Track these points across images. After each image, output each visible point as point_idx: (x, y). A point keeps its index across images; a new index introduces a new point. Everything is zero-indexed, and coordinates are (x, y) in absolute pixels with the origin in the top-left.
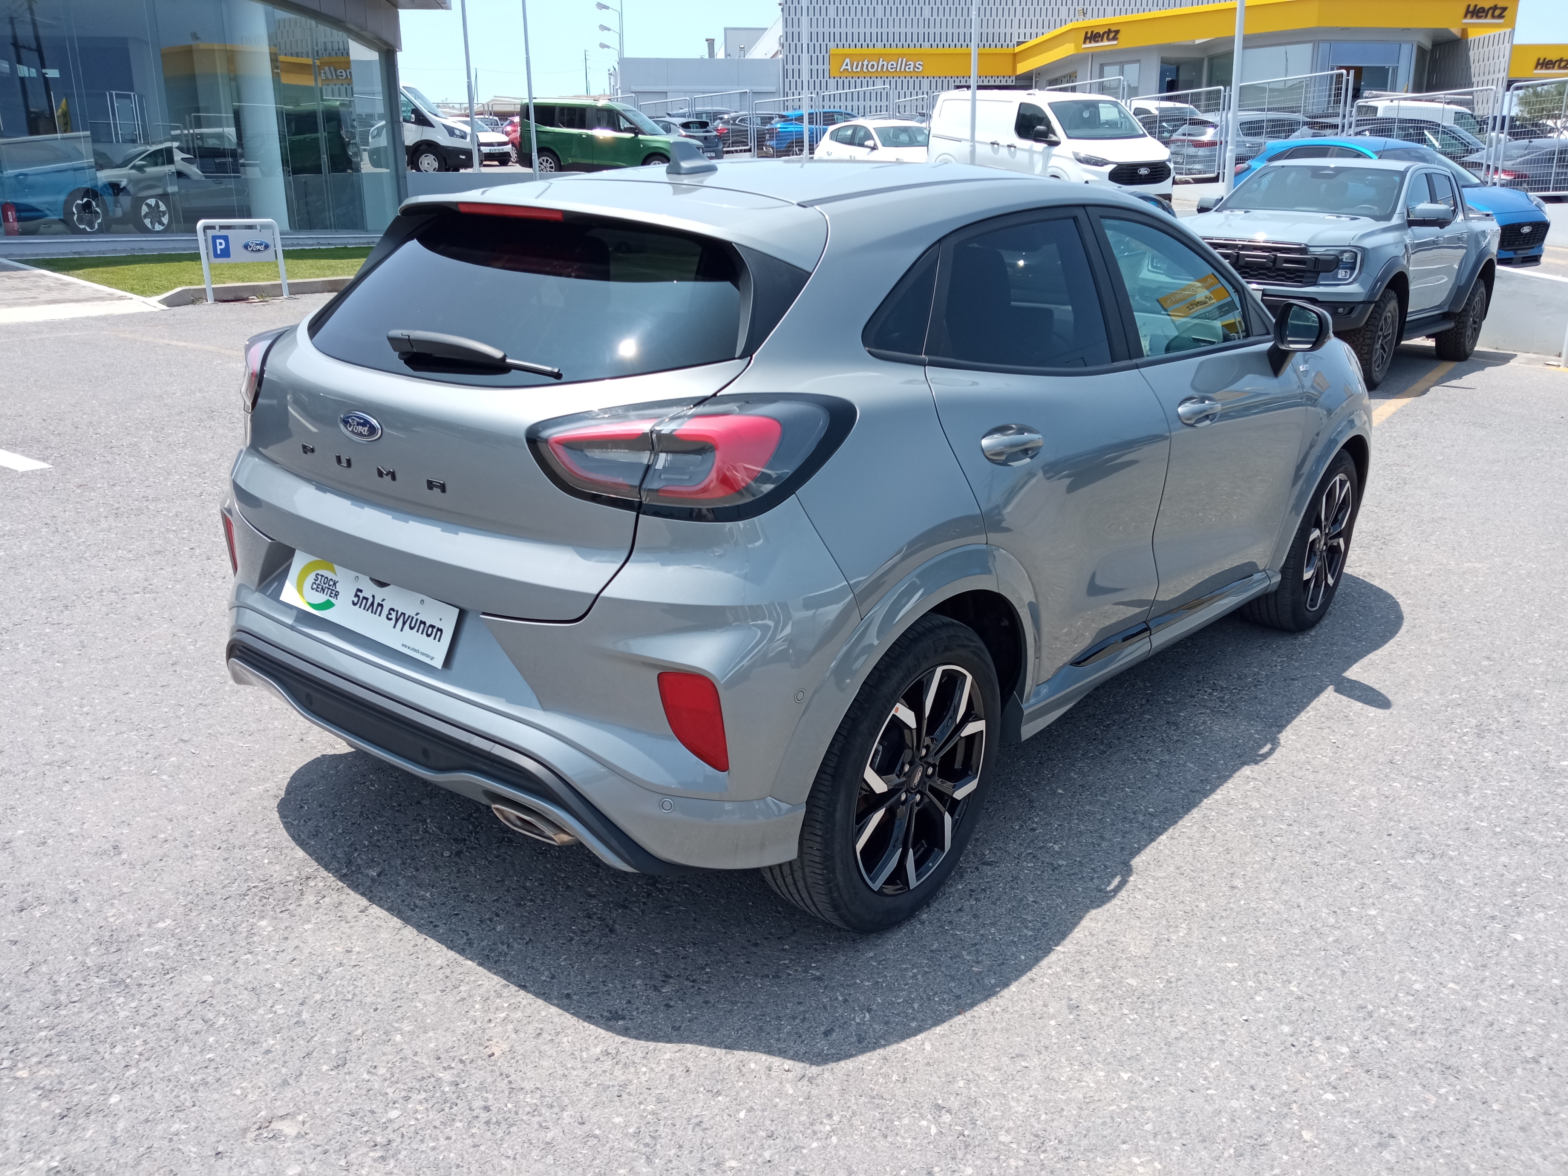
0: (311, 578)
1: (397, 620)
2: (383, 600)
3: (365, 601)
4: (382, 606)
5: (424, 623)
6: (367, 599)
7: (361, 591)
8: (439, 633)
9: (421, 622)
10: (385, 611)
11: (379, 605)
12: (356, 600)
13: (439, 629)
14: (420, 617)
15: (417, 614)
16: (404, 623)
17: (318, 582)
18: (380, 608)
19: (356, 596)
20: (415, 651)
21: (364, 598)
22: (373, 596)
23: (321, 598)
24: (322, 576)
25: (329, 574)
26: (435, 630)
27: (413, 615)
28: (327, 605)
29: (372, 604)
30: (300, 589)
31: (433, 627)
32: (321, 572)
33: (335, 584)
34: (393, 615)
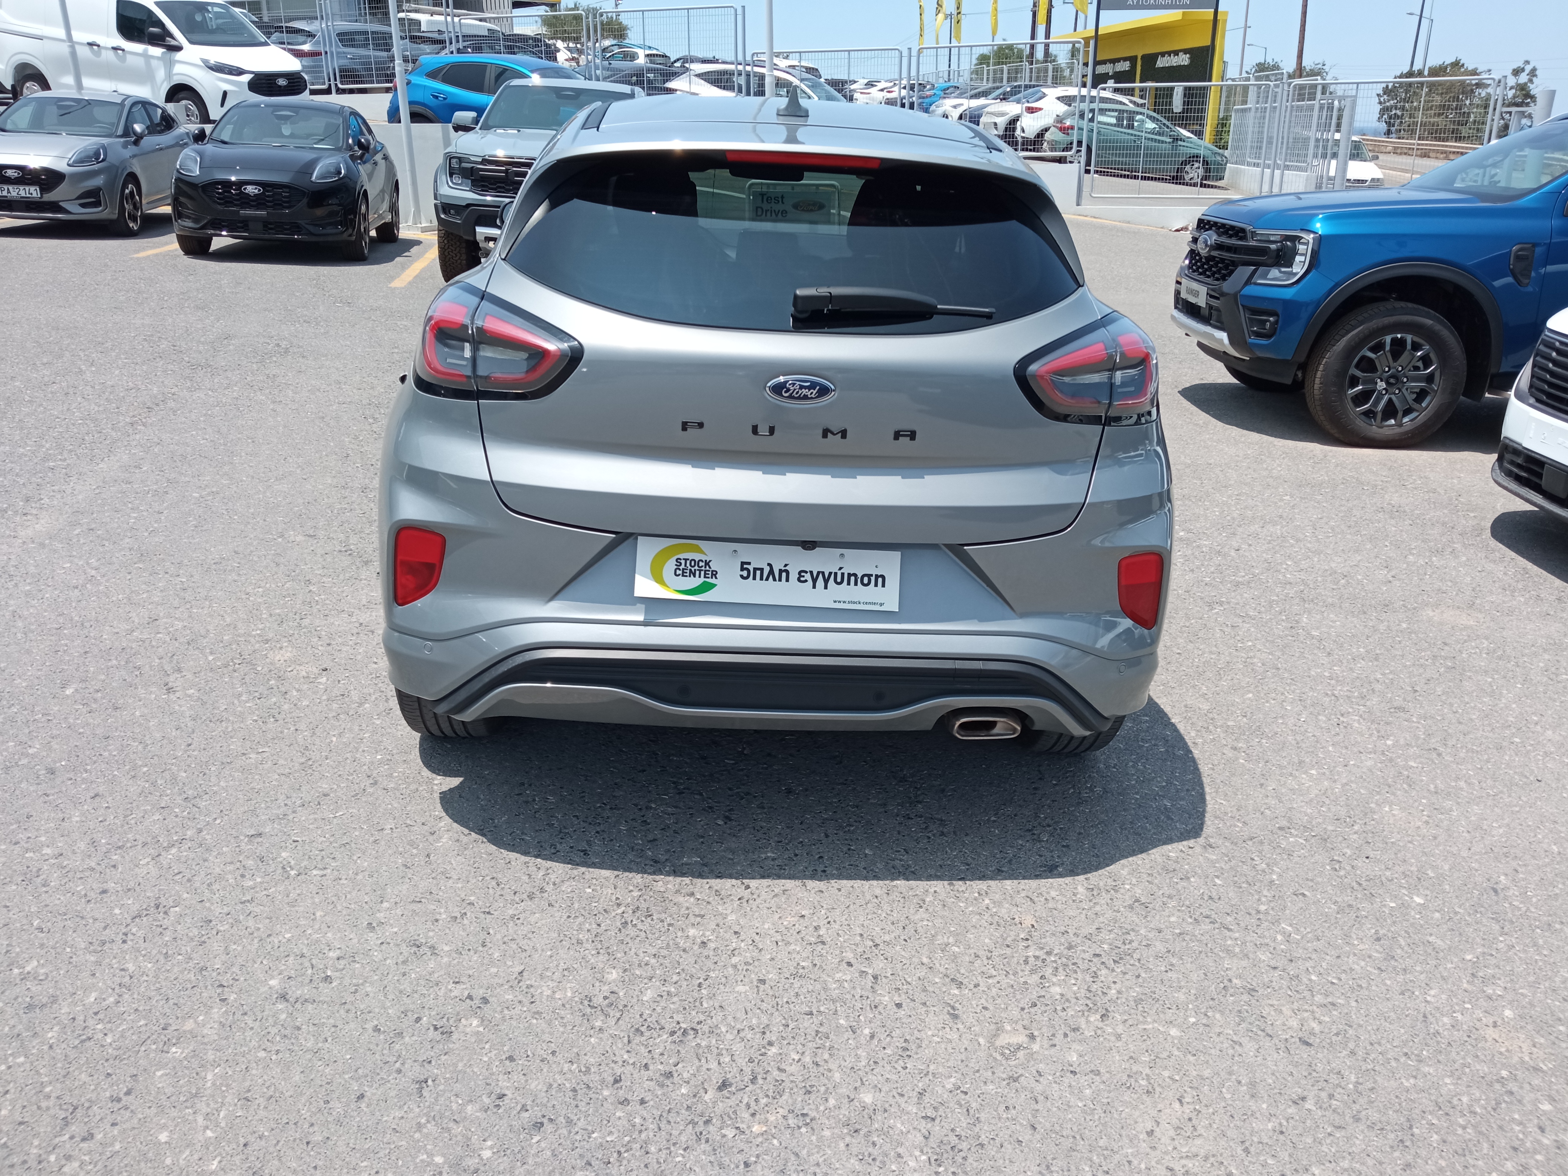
0: (671, 564)
1: (815, 581)
2: (786, 565)
3: (758, 573)
4: (787, 572)
5: (855, 575)
6: (762, 570)
7: (749, 563)
8: (880, 580)
9: (849, 575)
10: (794, 576)
11: (781, 571)
12: (745, 573)
13: (877, 577)
14: (846, 571)
15: (840, 569)
16: (826, 582)
17: (683, 566)
18: (784, 574)
19: (742, 569)
20: (855, 603)
21: (755, 569)
22: (769, 564)
23: (695, 582)
24: (686, 560)
25: (697, 557)
26: (873, 579)
27: (835, 569)
28: (705, 588)
29: (771, 572)
30: (658, 578)
31: (869, 576)
32: (682, 556)
33: (707, 563)
34: (808, 577)
